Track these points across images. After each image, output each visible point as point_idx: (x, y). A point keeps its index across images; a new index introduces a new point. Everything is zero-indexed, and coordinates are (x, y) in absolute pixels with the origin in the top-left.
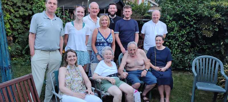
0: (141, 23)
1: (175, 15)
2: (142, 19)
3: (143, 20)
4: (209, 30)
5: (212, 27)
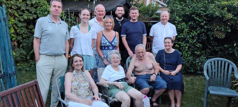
0: (149, 25)
1: (185, 16)
2: (150, 21)
3: (151, 21)
4: (221, 31)
5: (224, 28)
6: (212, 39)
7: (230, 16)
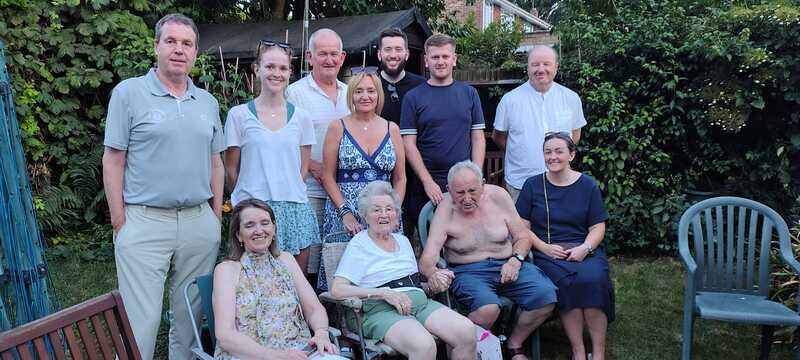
0: (492, 94)
1: (611, 59)
2: (496, 79)
3: (500, 82)
4: (731, 105)
5: (743, 97)
6: (702, 133)
7: (760, 55)
